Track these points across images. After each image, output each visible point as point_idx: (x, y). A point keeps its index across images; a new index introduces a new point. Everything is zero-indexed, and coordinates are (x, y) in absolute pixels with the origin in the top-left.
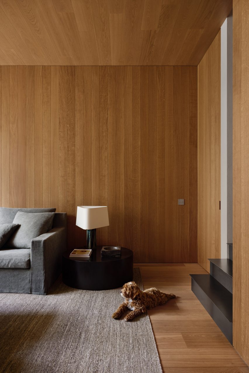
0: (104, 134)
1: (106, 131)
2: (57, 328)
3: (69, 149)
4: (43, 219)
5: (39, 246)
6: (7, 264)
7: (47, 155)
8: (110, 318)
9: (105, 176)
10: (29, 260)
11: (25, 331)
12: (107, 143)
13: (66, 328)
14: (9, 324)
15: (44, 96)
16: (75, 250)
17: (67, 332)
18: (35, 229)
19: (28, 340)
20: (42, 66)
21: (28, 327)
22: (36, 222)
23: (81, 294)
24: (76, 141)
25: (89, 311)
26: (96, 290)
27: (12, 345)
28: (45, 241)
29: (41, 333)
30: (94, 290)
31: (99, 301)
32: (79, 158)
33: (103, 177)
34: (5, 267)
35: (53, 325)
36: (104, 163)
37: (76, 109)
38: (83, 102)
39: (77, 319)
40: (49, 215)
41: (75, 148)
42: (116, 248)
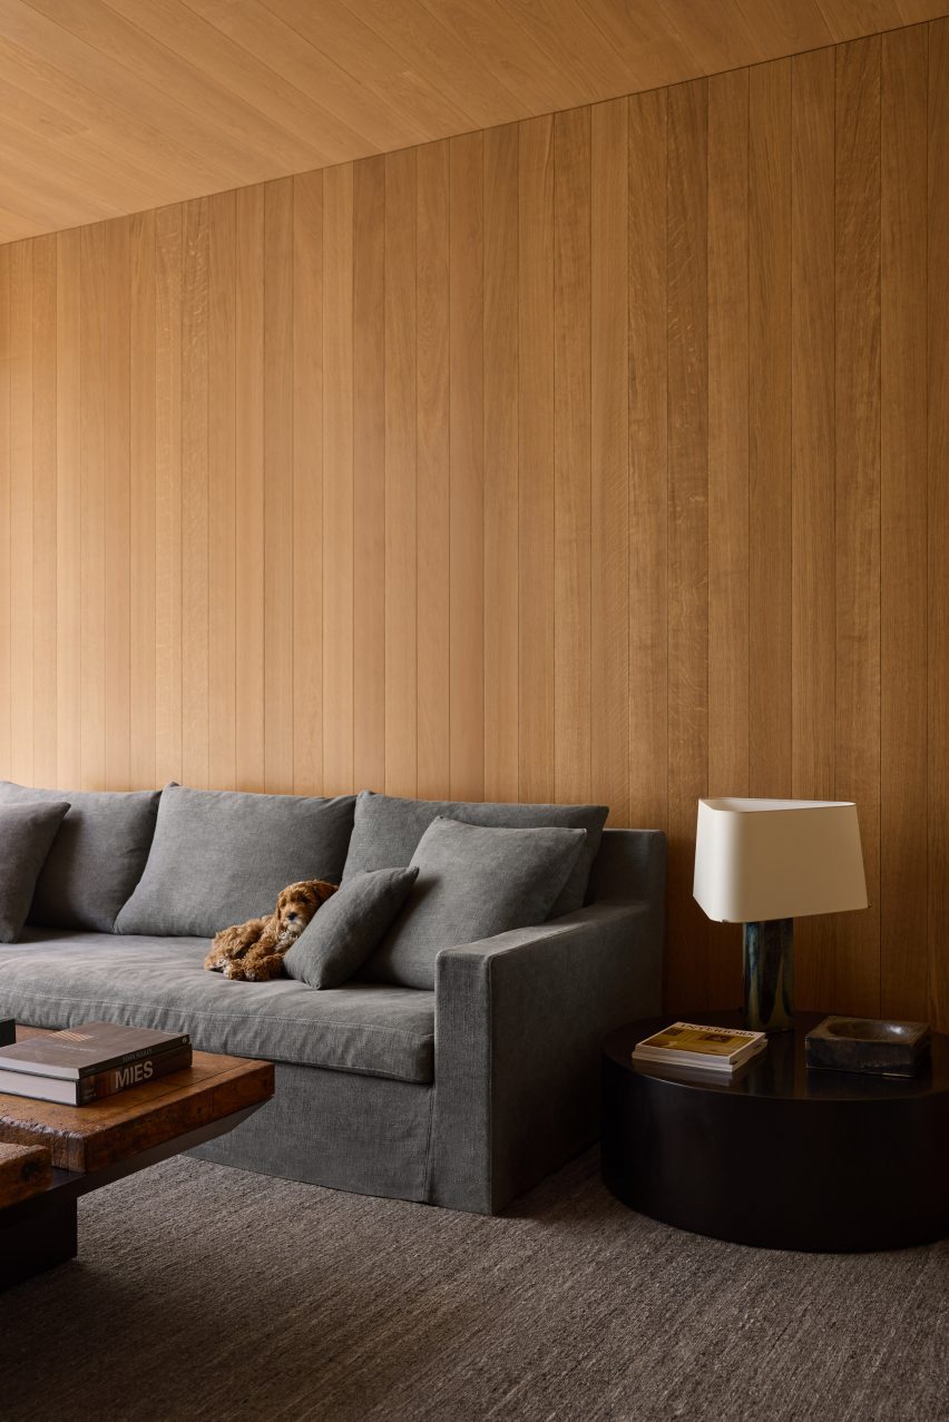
0: (861, 410)
1: (870, 395)
2: (469, 1381)
3: (678, 509)
4: (526, 857)
5: (470, 985)
6: (339, 1051)
7: (574, 544)
8: (740, 1401)
9: (866, 637)
10: (429, 1046)
11: (331, 1360)
12: (874, 458)
13: (505, 1393)
14: (285, 1317)
15: (560, 256)
16: (678, 1025)
17: (498, 1413)
18: (485, 902)
19: (323, 1405)
20: (550, 117)
21: (349, 1347)
22: (493, 873)
23: (657, 1250)
24: (711, 463)
25: (652, 1340)
26: (740, 1243)
27: (253, 1408)
28: (496, 961)
29: (390, 1387)
30: (729, 1241)
31: (730, 1303)
32: (726, 548)
33: (856, 646)
34: (333, 1064)
35: (455, 1366)
36: (858, 570)
37: (711, 301)
38: (748, 256)
39: (579, 1363)
40: (557, 840)
41: (707, 500)
42: (898, 1030)
